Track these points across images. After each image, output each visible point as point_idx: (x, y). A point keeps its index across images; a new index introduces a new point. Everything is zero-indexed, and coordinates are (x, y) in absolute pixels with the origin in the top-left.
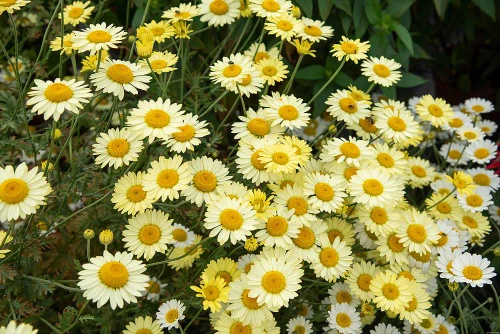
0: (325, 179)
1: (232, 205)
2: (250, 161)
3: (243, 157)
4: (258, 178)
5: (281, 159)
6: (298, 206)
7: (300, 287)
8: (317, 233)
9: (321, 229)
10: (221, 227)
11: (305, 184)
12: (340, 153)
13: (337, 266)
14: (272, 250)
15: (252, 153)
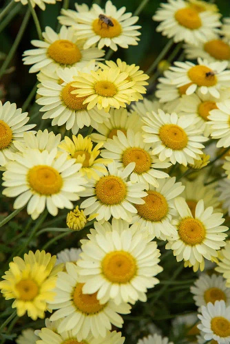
0: (172, 119)
1: (44, 159)
2: (58, 100)
3: (48, 95)
4: (75, 121)
5: (106, 89)
6: (140, 160)
7: (160, 269)
8: (169, 197)
9: (174, 191)
10: (30, 193)
11: (144, 128)
12: (190, 81)
13: (205, 242)
14: (108, 225)
15: (60, 88)
